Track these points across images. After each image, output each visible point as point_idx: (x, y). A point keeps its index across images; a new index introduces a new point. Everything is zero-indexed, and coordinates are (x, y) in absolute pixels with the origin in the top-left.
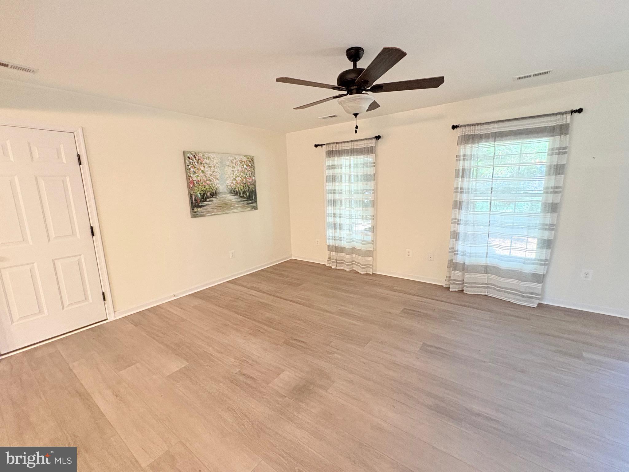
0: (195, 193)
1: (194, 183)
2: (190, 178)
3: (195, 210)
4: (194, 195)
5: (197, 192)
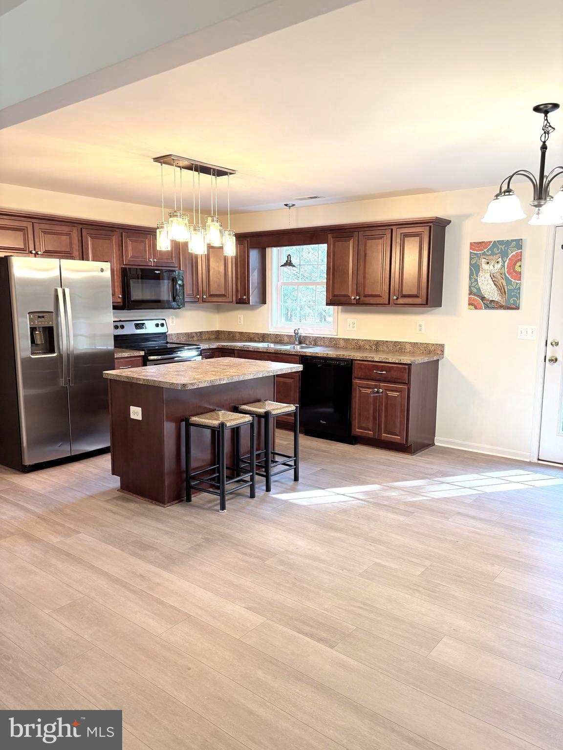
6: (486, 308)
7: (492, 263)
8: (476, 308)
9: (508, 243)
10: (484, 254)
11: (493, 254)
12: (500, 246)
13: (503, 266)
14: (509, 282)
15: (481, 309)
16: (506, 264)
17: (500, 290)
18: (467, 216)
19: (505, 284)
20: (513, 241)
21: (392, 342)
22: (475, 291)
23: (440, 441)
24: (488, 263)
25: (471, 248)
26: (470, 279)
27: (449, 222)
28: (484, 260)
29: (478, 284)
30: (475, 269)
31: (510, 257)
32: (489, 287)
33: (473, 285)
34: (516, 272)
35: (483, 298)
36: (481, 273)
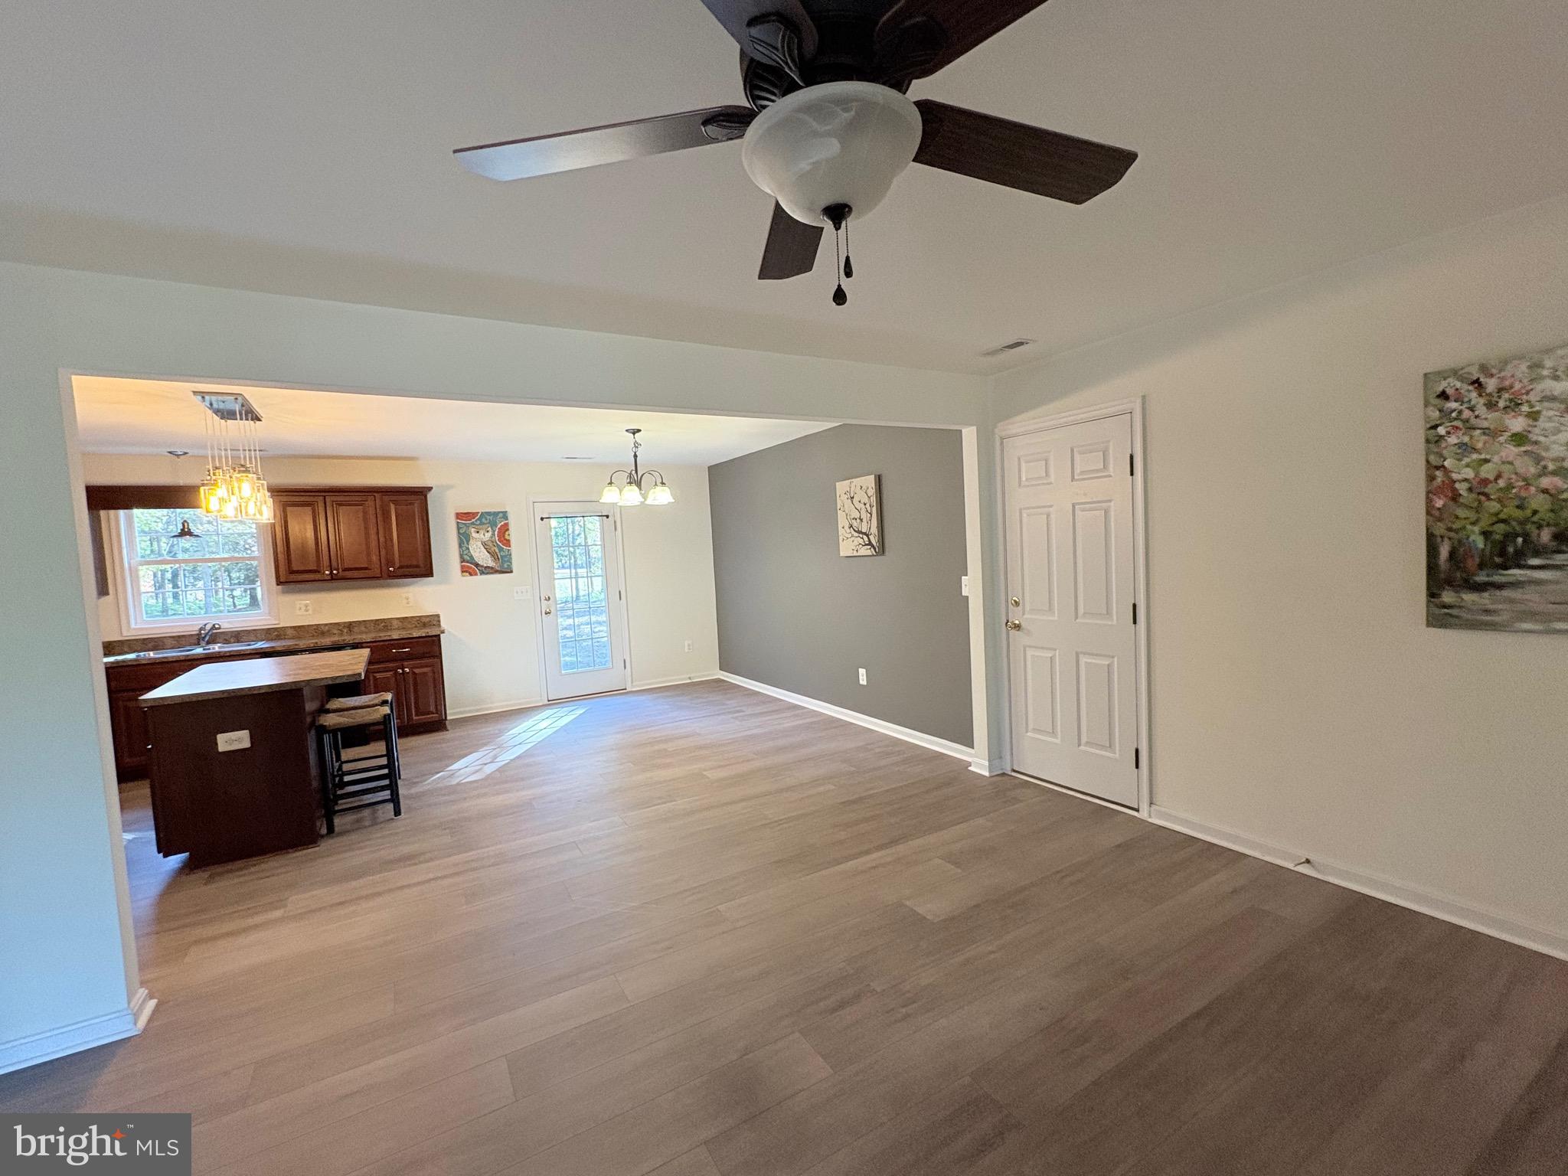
0: (1456, 531)
1: (1454, 490)
2: (1438, 473)
3: (1448, 597)
4: (1450, 539)
5: (1469, 527)
6: (481, 574)
7: (482, 532)
8: (471, 575)
9: (496, 514)
10: (473, 523)
11: (482, 524)
12: (488, 517)
13: (494, 534)
14: (501, 549)
15: (476, 574)
16: (496, 533)
17: (492, 556)
18: (450, 487)
19: (497, 551)
20: (499, 512)
21: (372, 621)
22: (468, 558)
23: (452, 714)
24: (478, 532)
25: (457, 518)
26: (460, 546)
27: (430, 489)
28: (473, 529)
29: (469, 552)
30: (464, 539)
31: (499, 526)
32: (481, 554)
33: (465, 552)
34: (507, 540)
35: (477, 565)
36: (471, 542)
